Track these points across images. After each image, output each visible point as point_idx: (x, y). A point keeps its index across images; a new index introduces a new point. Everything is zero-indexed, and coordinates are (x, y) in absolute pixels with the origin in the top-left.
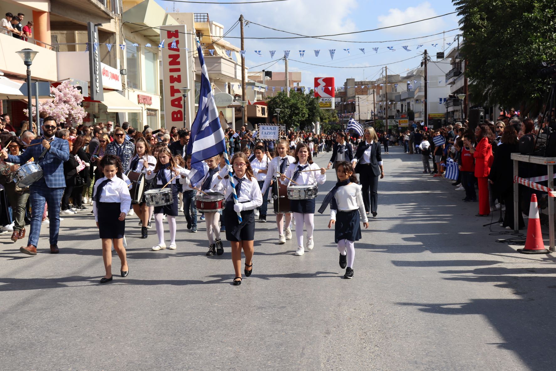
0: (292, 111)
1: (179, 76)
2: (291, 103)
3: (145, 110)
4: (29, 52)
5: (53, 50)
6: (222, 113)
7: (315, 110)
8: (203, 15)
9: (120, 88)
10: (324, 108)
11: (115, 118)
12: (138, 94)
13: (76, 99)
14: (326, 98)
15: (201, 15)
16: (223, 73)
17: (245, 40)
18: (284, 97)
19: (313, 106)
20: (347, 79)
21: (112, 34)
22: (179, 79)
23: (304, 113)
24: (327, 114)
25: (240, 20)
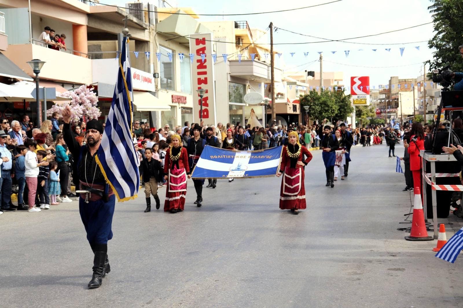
0: (322, 108)
1: (206, 79)
2: (321, 101)
3: (180, 108)
4: (37, 62)
5: (89, 58)
6: (253, 111)
7: (346, 106)
8: (242, 22)
9: (153, 90)
10: (362, 105)
11: (148, 116)
12: (172, 94)
13: (92, 101)
14: (361, 96)
15: (241, 22)
16: (255, 74)
17: (274, 46)
18: (315, 95)
19: (345, 103)
20: (391, 77)
21: (146, 42)
22: (205, 81)
23: (334, 110)
24: (365, 110)
25: (271, 26)
